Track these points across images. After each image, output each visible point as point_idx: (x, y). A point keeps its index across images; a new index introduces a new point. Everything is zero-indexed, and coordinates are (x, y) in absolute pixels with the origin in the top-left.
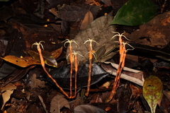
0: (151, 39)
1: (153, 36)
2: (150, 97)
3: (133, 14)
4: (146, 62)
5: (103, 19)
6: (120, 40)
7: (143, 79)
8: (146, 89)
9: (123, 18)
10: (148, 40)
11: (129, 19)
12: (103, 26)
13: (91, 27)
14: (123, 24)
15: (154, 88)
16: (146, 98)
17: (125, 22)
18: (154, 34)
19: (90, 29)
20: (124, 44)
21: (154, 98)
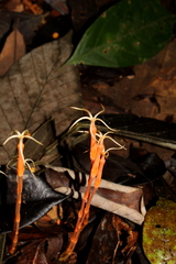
0: (159, 100)
1: (164, 93)
2: (160, 254)
3: (119, 38)
4: (150, 160)
5: (48, 50)
6: (93, 128)
7: (143, 209)
8: (150, 236)
9: (97, 50)
10: (153, 100)
11: (109, 50)
12: (49, 69)
13: (19, 71)
14: (96, 63)
15: (168, 232)
16: (149, 256)
17: (102, 58)
18: (166, 88)
19: (18, 77)
20: (102, 137)
21: (168, 257)
